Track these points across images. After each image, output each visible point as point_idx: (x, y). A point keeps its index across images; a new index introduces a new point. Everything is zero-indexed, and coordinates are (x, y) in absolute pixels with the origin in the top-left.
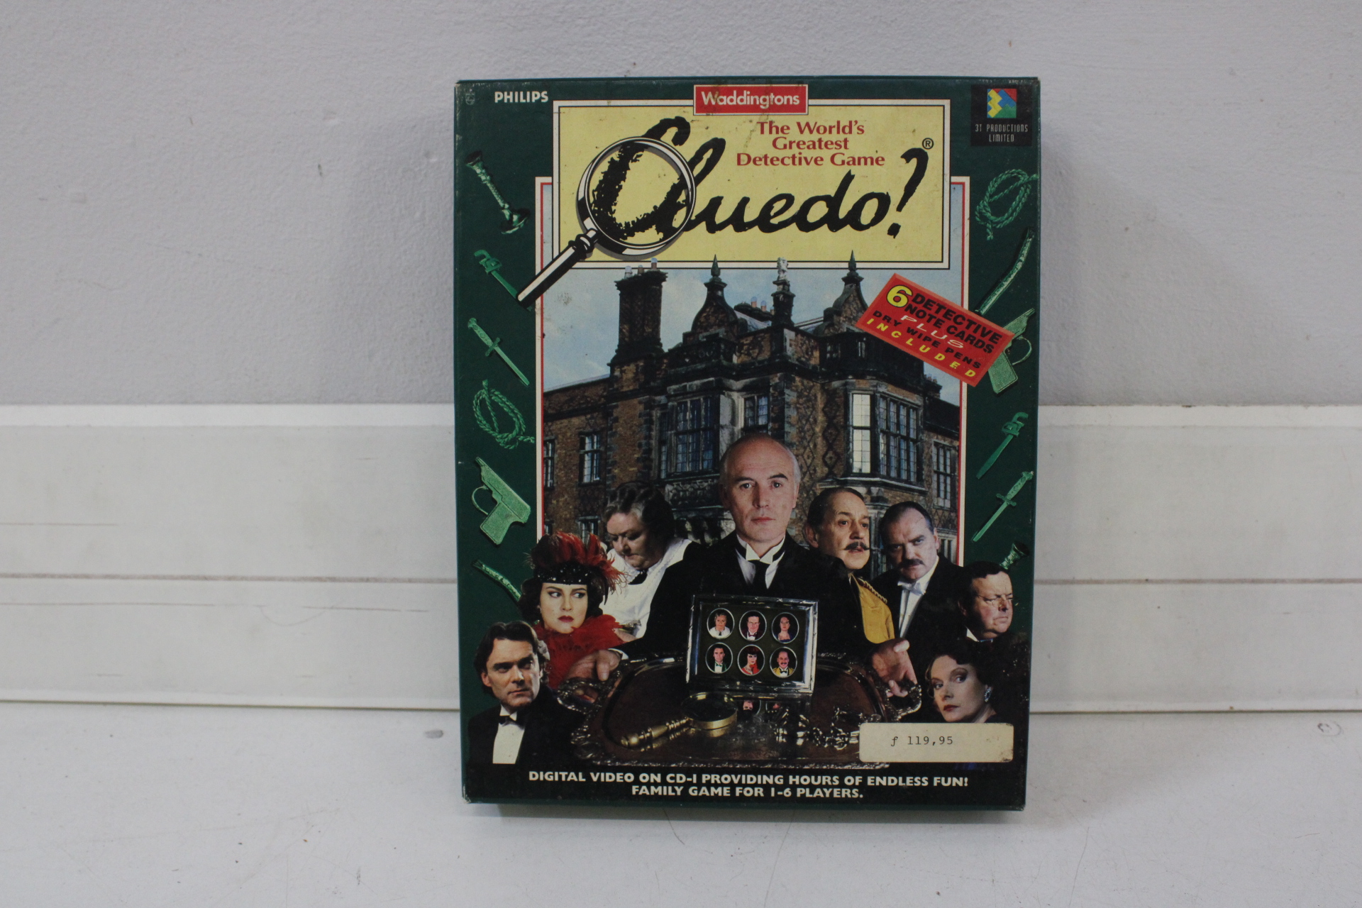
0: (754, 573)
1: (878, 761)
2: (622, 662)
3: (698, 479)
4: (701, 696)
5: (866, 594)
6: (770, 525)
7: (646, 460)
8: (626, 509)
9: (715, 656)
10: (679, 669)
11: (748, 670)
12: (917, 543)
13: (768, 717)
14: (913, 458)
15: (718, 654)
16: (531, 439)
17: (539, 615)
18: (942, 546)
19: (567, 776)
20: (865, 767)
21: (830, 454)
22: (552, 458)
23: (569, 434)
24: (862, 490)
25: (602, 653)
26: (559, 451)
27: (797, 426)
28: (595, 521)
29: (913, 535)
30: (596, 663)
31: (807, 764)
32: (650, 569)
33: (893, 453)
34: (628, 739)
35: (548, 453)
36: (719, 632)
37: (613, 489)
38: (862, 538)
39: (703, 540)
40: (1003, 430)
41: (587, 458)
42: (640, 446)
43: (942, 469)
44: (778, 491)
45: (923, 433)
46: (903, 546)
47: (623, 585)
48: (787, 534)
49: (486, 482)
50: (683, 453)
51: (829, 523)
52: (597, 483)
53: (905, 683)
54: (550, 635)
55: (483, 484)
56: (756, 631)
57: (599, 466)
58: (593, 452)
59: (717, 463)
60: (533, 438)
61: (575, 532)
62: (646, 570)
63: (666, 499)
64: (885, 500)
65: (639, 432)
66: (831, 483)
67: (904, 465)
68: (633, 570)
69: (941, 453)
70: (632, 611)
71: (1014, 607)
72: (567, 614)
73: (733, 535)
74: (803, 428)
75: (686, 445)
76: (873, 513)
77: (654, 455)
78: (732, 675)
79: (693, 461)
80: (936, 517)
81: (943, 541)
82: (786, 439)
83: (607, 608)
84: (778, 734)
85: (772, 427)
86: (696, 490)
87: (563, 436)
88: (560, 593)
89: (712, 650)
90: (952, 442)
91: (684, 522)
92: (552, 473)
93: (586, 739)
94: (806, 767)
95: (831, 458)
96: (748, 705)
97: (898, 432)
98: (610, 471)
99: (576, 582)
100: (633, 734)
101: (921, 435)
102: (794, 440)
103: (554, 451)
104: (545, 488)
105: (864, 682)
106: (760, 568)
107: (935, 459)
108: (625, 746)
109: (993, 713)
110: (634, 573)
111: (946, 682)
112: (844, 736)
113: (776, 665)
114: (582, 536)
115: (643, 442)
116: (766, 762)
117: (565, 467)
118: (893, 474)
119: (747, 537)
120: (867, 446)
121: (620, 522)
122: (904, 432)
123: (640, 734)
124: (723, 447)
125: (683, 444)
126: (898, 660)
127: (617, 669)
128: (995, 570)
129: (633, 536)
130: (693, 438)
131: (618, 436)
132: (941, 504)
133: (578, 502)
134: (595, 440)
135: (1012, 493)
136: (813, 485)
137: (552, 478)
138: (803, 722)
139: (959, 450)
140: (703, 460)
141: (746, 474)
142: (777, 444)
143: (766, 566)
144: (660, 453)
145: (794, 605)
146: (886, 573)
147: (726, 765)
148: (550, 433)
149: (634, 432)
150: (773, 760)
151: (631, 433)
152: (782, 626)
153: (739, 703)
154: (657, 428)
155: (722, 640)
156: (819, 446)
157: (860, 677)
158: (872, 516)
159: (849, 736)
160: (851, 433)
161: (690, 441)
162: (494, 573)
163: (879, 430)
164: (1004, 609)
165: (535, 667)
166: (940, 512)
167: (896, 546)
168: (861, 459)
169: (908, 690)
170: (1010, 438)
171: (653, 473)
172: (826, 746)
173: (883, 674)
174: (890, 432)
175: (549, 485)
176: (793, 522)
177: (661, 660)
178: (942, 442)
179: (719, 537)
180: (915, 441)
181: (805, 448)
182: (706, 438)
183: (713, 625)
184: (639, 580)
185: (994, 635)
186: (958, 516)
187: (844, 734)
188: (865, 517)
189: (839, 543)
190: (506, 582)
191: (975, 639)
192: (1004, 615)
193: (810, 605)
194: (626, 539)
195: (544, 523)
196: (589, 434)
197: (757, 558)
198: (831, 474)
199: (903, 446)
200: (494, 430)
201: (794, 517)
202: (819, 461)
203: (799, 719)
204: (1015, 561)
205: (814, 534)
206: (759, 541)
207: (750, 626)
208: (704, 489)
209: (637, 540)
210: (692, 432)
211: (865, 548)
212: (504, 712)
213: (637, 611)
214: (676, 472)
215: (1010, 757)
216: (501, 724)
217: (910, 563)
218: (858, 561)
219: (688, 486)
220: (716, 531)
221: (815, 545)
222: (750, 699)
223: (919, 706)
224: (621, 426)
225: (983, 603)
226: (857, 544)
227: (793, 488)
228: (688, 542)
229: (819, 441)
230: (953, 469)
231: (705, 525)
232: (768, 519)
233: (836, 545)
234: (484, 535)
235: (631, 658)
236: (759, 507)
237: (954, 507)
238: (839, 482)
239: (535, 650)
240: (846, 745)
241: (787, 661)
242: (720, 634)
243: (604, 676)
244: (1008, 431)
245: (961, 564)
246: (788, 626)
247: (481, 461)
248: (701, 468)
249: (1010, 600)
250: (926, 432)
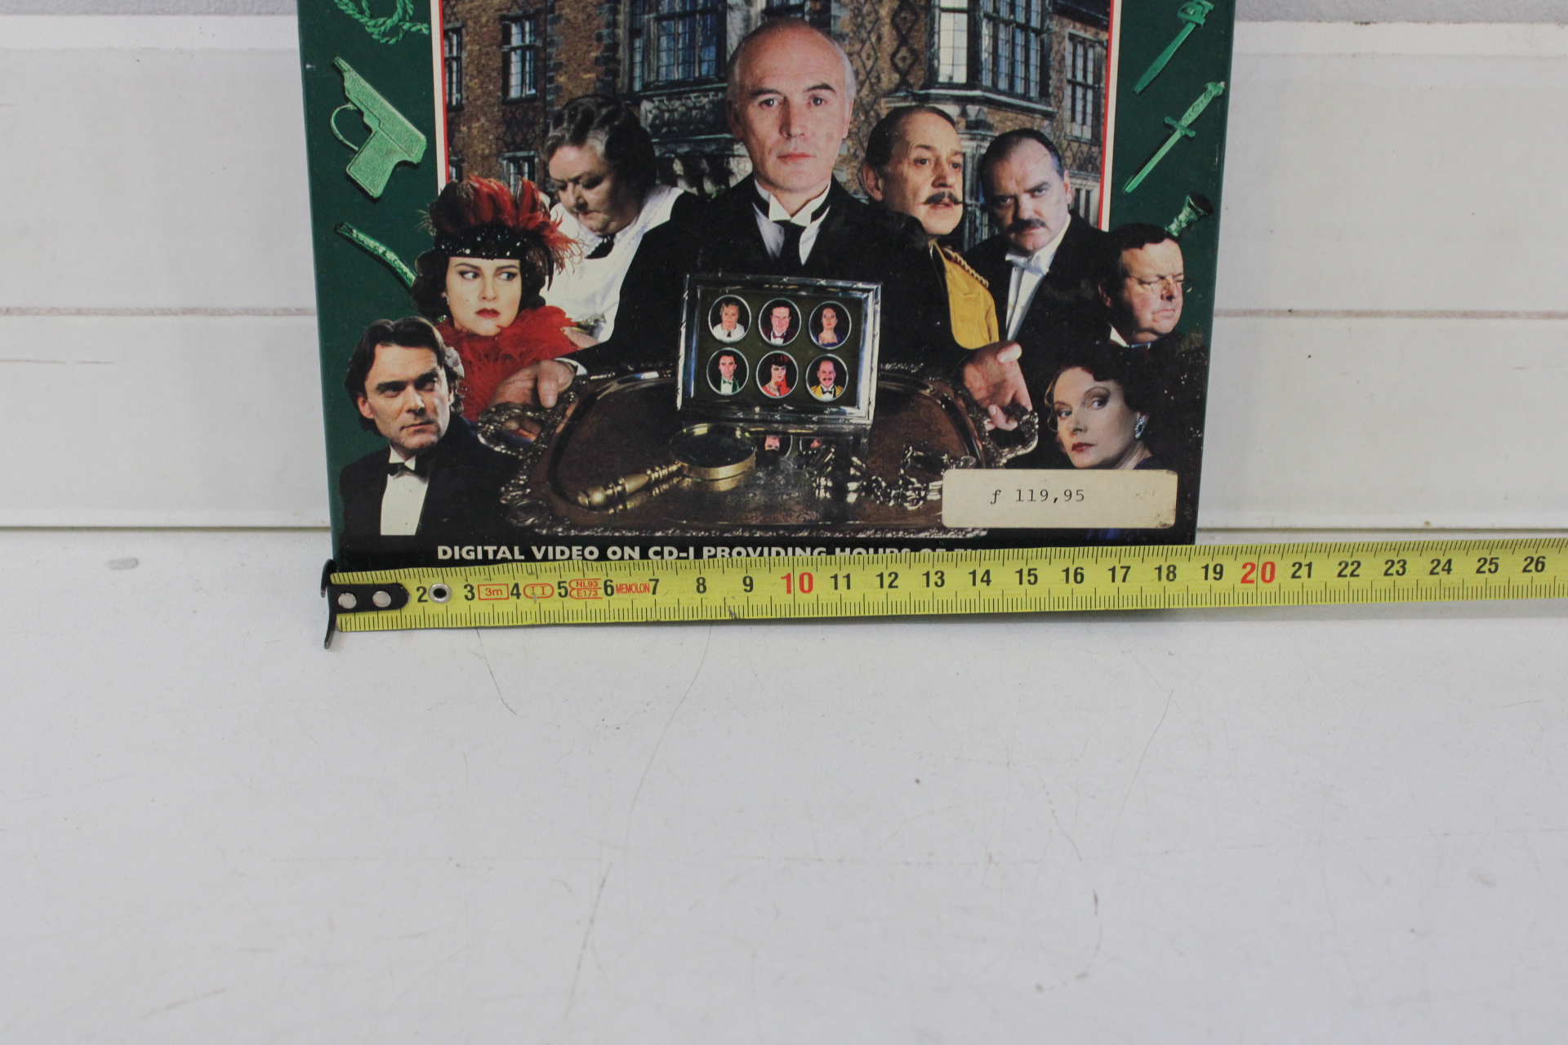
0: (781, 240)
1: (969, 525)
2: (576, 379)
3: (693, 92)
4: (701, 430)
5: (955, 273)
6: (806, 165)
7: (609, 62)
8: (578, 140)
9: (722, 368)
10: (666, 389)
11: (772, 390)
12: (1037, 193)
13: (804, 460)
14: (1034, 59)
15: (726, 366)
16: (423, 28)
17: (446, 309)
18: (1077, 199)
19: (496, 553)
20: (951, 535)
21: (903, 52)
22: (458, 59)
23: (484, 20)
24: (952, 110)
25: (546, 365)
26: (469, 47)
27: (851, 7)
28: (530, 160)
29: (1032, 183)
30: (536, 381)
31: (863, 529)
32: (618, 235)
33: (1004, 51)
34: (588, 496)
35: (451, 51)
36: (728, 331)
37: (557, 108)
38: (950, 187)
39: (701, 188)
40: (1181, 15)
41: (515, 58)
42: (599, 38)
43: (1080, 78)
44: (819, 112)
45: (1051, 19)
46: (1016, 199)
47: (576, 259)
48: (834, 179)
49: (351, 97)
50: (669, 50)
51: (900, 162)
52: (531, 99)
53: (1013, 409)
54: (463, 339)
55: (347, 100)
56: (784, 329)
57: (535, 71)
58: (524, 48)
59: (723, 67)
60: (426, 25)
61: (499, 178)
62: (613, 236)
63: (643, 124)
64: (990, 127)
65: (597, 16)
66: (905, 99)
67: (1020, 71)
68: (592, 236)
69: (1080, 50)
70: (591, 299)
71: (1184, 293)
72: (489, 306)
73: (748, 181)
74: (860, 10)
75: (673, 37)
76: (969, 146)
77: (622, 54)
78: (748, 398)
79: (684, 62)
80: (1069, 154)
81: (1078, 191)
82: (832, 28)
83: (552, 294)
84: (818, 487)
85: (810, 9)
86: (690, 109)
87: (475, 23)
88: (477, 273)
89: (718, 358)
90: (1097, 34)
91: (672, 161)
92: (459, 83)
93: (524, 496)
94: (861, 535)
95: (904, 59)
96: (772, 443)
97: (1012, 17)
98: (551, 80)
99: (502, 256)
100: (595, 487)
101: (1048, 22)
102: (846, 30)
103: (460, 46)
104: (448, 108)
105: (951, 409)
106: (792, 232)
107: (1069, 61)
108: (584, 506)
109: (1147, 454)
110: (595, 242)
111: (1076, 409)
112: (919, 489)
113: (815, 382)
114: (509, 183)
115: (605, 32)
116: (800, 528)
117: (479, 72)
118: (1003, 84)
119: (770, 183)
120: (963, 40)
121: (569, 161)
122: (1021, 19)
123: (606, 488)
124: (733, 41)
125: (669, 35)
126: (1003, 373)
127: (569, 389)
128: (1158, 236)
129: (592, 182)
130: (684, 25)
131: (563, 22)
132: (1077, 132)
133: (502, 129)
134: (527, 29)
135: (1190, 116)
136: (875, 101)
137: (459, 91)
138: (857, 468)
139: (1108, 48)
140: (701, 62)
141: (769, 84)
142: (819, 35)
143: (801, 229)
144: (632, 50)
145: (844, 290)
146: (986, 241)
147: (739, 533)
148: (453, 18)
149: (589, 16)
150: (811, 526)
151: (585, 17)
152: (825, 322)
153: (759, 441)
154: (627, 10)
155: (732, 344)
156: (886, 39)
157: (944, 400)
158: (969, 152)
159: (926, 489)
160: (937, 19)
161: (680, 30)
162: (371, 243)
163: (982, 14)
164: (1170, 298)
165: (442, 387)
166: (1075, 146)
167: (1004, 198)
168: (951, 62)
169: (1018, 419)
170: (1191, 27)
171: (622, 82)
172: (892, 503)
173: (979, 395)
174: (999, 17)
175: (454, 103)
176: (843, 161)
177: (637, 376)
178: (1081, 33)
179: (727, 184)
180: (1038, 32)
181: (863, 42)
182: (705, 26)
183: (717, 320)
184: (602, 251)
185: (1153, 337)
186: (1102, 153)
187: (919, 485)
188: (956, 153)
189: (915, 195)
190: (391, 256)
191: (1123, 343)
192: (1169, 305)
193: (868, 291)
194: (579, 187)
195: (449, 162)
196: (517, 20)
197: (786, 217)
198: (903, 83)
199: (1020, 39)
200: (362, 12)
201: (845, 153)
202: (884, 64)
203: (851, 464)
204: (1190, 223)
205: (876, 179)
206: (790, 191)
207: (775, 322)
208: (702, 108)
209: (598, 189)
210: (683, 16)
211: (956, 202)
212: (395, 458)
213: (598, 299)
214: (657, 80)
215: (1171, 521)
216: (392, 475)
217: (1023, 226)
218: (943, 222)
219: (677, 104)
220: (722, 174)
221: (878, 196)
222: (775, 433)
223: (1034, 444)
224: (569, 6)
225: (1137, 288)
226: (943, 195)
227: (842, 107)
228: (678, 192)
229: (886, 30)
230: (1098, 78)
231: (704, 164)
232: (803, 156)
233: (909, 195)
234: (353, 182)
235: (590, 373)
236: (789, 136)
237: (1097, 139)
238: (916, 97)
239: (441, 361)
240: (921, 502)
241: (833, 376)
242: (729, 335)
243: (550, 400)
244: (1187, 17)
245: (1105, 227)
246: (834, 322)
247: (343, 64)
248: (697, 74)
249: (1179, 284)
250: (1057, 17)
